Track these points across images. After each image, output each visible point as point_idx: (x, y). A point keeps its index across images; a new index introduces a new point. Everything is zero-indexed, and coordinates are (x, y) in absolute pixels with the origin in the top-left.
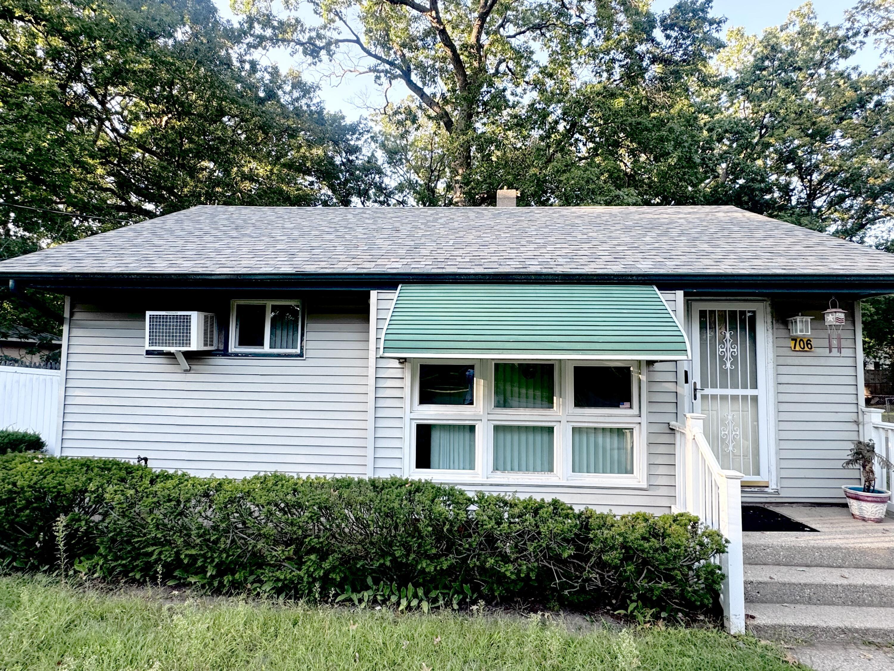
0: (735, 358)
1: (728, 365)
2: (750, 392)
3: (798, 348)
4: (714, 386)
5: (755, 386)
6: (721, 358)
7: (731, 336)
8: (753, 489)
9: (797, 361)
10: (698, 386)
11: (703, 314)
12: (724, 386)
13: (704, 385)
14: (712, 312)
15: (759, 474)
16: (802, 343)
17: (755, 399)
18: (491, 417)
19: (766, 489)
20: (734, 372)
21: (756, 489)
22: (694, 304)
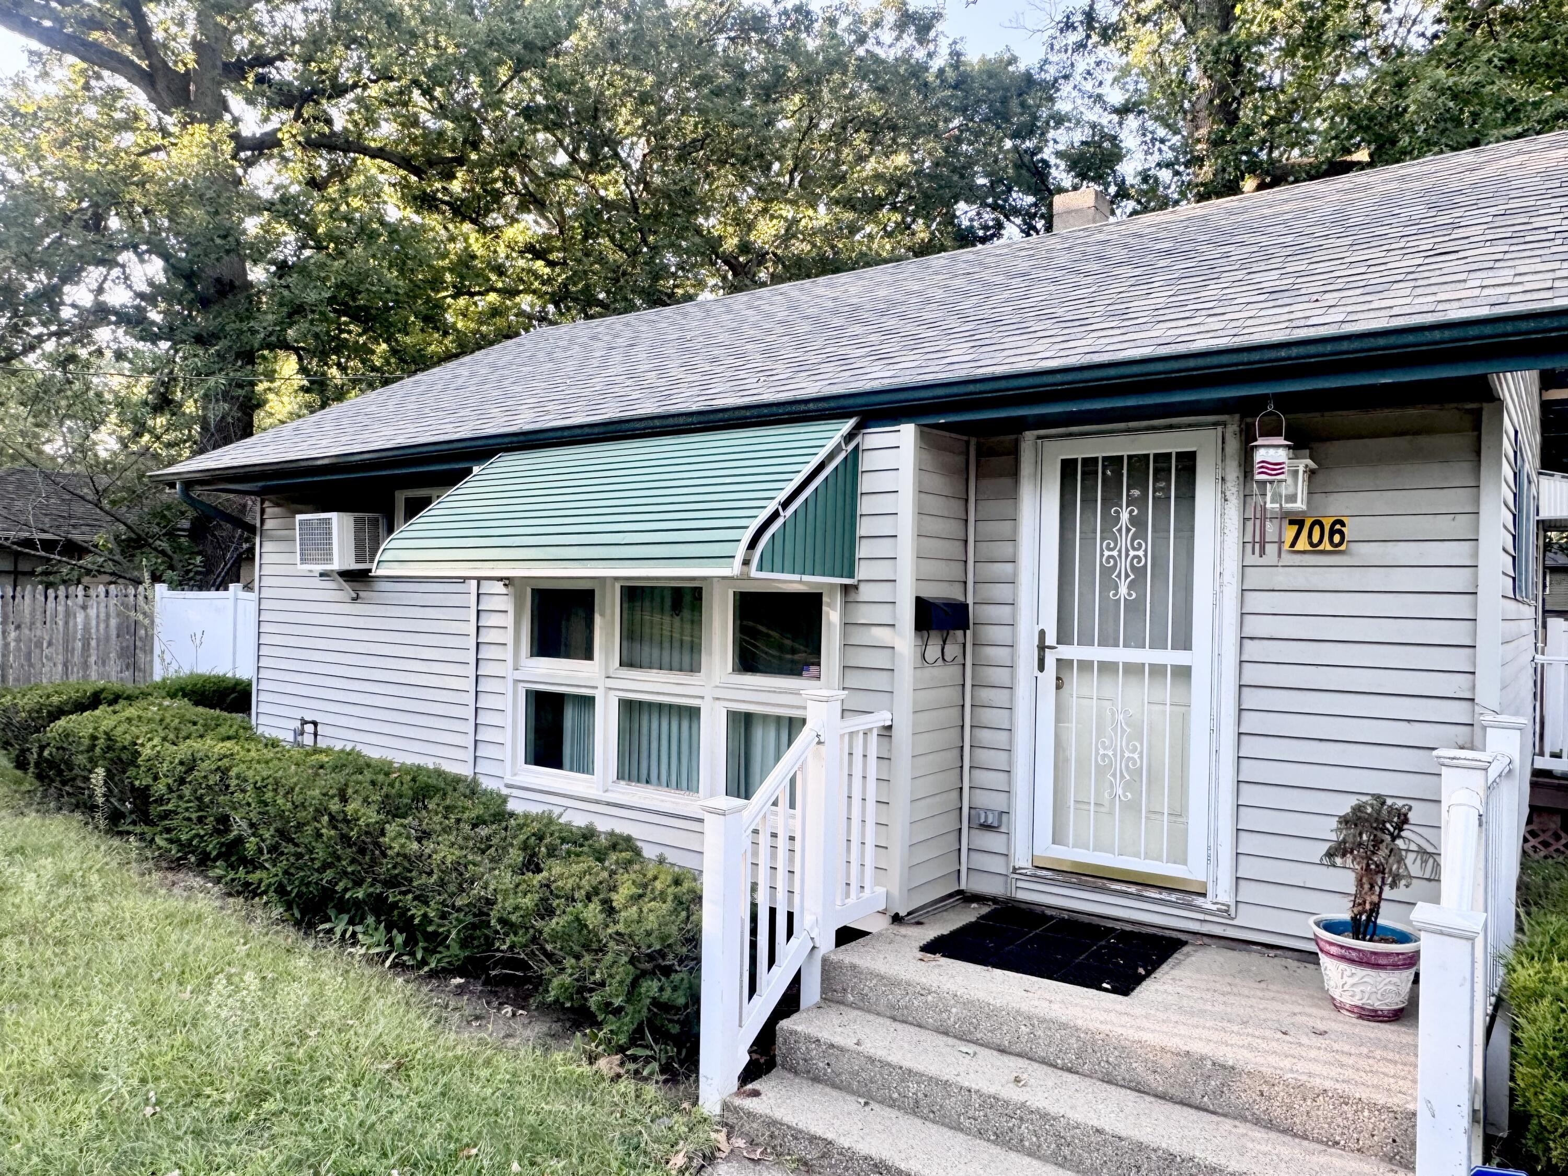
0: (1140, 572)
1: (1123, 590)
2: (1170, 657)
3: (1302, 544)
4: (1086, 640)
5: (1184, 642)
6: (1107, 572)
7: (1133, 520)
8: (1164, 896)
9: (1299, 578)
10: (1051, 640)
11: (1068, 467)
12: (1108, 640)
13: (1063, 637)
14: (1090, 463)
15: (1185, 862)
16: (1317, 530)
17: (1183, 673)
18: (611, 683)
19: (1199, 901)
20: (1136, 608)
21: (1173, 897)
22: (1050, 446)
